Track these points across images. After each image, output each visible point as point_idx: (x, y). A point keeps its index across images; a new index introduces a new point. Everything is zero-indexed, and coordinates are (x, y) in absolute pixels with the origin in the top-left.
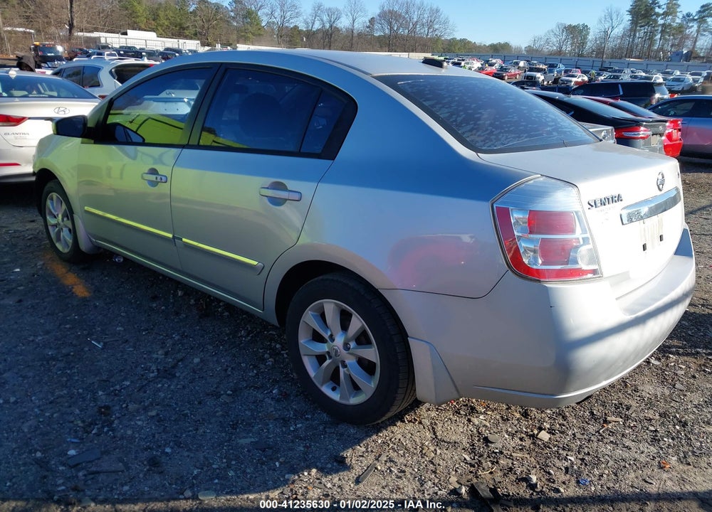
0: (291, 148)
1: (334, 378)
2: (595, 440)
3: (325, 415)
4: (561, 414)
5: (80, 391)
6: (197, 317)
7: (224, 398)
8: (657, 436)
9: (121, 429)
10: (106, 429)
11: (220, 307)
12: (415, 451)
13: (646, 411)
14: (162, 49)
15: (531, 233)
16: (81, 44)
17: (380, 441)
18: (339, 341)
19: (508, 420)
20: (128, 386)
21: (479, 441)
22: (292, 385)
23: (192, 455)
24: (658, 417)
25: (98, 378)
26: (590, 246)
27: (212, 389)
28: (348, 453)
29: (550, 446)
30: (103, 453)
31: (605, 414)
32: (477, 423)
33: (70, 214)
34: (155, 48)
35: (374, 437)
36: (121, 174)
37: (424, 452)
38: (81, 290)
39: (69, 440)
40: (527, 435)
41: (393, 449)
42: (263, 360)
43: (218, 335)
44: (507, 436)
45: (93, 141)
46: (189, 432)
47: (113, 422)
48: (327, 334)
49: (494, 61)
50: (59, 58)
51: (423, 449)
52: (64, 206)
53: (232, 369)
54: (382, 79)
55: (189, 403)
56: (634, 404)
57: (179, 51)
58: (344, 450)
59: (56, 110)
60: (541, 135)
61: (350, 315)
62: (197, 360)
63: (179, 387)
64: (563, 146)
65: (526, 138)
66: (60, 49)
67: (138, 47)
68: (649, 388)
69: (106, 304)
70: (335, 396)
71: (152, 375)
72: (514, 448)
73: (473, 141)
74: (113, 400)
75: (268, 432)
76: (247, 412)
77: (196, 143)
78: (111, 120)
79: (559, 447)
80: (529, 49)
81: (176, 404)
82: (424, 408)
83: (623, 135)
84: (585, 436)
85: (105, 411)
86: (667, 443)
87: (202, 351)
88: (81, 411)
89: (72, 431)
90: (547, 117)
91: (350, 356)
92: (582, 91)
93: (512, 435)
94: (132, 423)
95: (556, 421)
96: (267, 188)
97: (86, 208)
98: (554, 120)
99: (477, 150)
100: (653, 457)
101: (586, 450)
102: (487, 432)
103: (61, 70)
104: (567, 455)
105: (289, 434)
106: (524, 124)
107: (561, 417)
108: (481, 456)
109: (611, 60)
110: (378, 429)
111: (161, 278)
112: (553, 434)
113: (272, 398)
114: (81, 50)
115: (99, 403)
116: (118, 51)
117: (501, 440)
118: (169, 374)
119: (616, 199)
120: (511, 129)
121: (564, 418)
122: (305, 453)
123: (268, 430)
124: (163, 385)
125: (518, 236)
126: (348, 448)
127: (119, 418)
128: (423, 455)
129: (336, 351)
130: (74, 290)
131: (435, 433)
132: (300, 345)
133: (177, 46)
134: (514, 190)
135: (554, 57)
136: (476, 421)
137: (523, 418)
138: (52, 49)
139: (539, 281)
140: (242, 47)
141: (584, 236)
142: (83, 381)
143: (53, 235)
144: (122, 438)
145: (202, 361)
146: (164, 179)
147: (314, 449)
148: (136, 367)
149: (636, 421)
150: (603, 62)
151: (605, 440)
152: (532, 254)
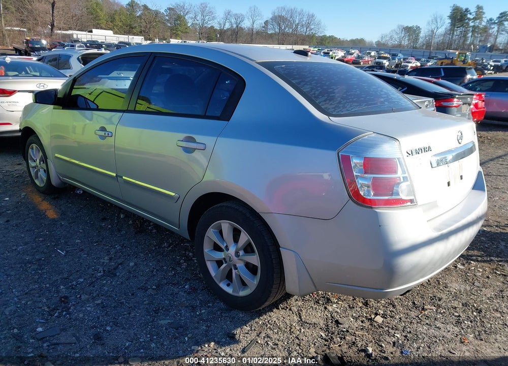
0: (200, 113)
1: (229, 277)
2: (415, 322)
3: (222, 304)
4: (391, 304)
5: (48, 285)
6: (134, 233)
7: (150, 291)
8: (460, 320)
9: (76, 313)
10: (64, 313)
11: (150, 226)
12: (286, 330)
13: (453, 302)
14: (116, 42)
15: (365, 173)
16: (59, 39)
17: (260, 323)
18: (232, 250)
19: (353, 308)
20: (82, 282)
21: (332, 323)
22: (199, 282)
23: (126, 332)
24: (462, 306)
25: (60, 277)
26: (408, 183)
27: (142, 285)
28: (238, 331)
29: (383, 326)
30: (62, 330)
31: (423, 303)
32: (331, 310)
33: (45, 159)
34: (112, 42)
35: (257, 320)
36: (83, 131)
37: (292, 330)
38: (51, 214)
39: (37, 320)
40: (367, 319)
41: (270, 328)
42: (179, 264)
43: (148, 246)
44: (352, 319)
45: (61, 107)
46: (124, 315)
47: (70, 308)
48: (224, 245)
49: (353, 51)
50: (44, 49)
51: (291, 328)
52: (41, 154)
53: (157, 270)
54: (263, 64)
55: (125, 294)
56: (444, 297)
57: (129, 44)
58: (235, 329)
59: (38, 86)
60: (376, 104)
61: (240, 232)
62: (132, 264)
63: (118, 283)
64: (392, 112)
65: (365, 105)
66: (44, 42)
67: (100, 41)
68: (456, 286)
69: (69, 223)
70: (229, 290)
71: (99, 274)
72: (357, 328)
73: (326, 108)
74: (70, 292)
75: (181, 316)
76: (166, 302)
77: (133, 109)
78: (75, 92)
79: (389, 327)
80: (378, 43)
81: (116, 295)
82: (293, 299)
83: (442, 105)
84: (408, 320)
85: (65, 300)
86: (467, 325)
87: (136, 257)
88: (47, 300)
89: (41, 314)
90: (382, 91)
91: (240, 261)
92: (416, 73)
93: (356, 319)
94: (83, 309)
95: (388, 309)
96: (182, 141)
97: (56, 155)
98: (386, 94)
99: (329, 114)
100: (457, 335)
101: (409, 330)
102: (338, 316)
103: (43, 57)
104: (395, 333)
105: (196, 317)
106: (364, 96)
107: (391, 306)
108: (333, 333)
109: (437, 51)
110: (259, 314)
111: (109, 205)
112: (385, 318)
113: (185, 292)
114: (59, 43)
115: (60, 294)
116: (85, 44)
117: (349, 323)
118: (112, 274)
119: (427, 149)
120: (355, 99)
121: (394, 306)
122: (206, 331)
123: (181, 314)
124: (107, 281)
125: (356, 176)
126: (238, 328)
127: (74, 305)
128: (291, 333)
129: (230, 258)
130: (47, 213)
131: (300, 317)
132: (204, 253)
133: (127, 40)
134: (354, 143)
135: (396, 49)
136: (330, 308)
137: (364, 307)
138: (39, 42)
139: (371, 208)
140: (173, 41)
141: (404, 175)
142: (49, 279)
143: (33, 174)
144: (76, 319)
145: (136, 264)
146: (110, 134)
147: (213, 328)
148: (88, 268)
149: (445, 309)
150: (430, 53)
151: (422, 323)
152: (366, 188)
